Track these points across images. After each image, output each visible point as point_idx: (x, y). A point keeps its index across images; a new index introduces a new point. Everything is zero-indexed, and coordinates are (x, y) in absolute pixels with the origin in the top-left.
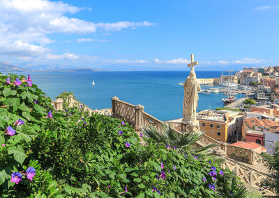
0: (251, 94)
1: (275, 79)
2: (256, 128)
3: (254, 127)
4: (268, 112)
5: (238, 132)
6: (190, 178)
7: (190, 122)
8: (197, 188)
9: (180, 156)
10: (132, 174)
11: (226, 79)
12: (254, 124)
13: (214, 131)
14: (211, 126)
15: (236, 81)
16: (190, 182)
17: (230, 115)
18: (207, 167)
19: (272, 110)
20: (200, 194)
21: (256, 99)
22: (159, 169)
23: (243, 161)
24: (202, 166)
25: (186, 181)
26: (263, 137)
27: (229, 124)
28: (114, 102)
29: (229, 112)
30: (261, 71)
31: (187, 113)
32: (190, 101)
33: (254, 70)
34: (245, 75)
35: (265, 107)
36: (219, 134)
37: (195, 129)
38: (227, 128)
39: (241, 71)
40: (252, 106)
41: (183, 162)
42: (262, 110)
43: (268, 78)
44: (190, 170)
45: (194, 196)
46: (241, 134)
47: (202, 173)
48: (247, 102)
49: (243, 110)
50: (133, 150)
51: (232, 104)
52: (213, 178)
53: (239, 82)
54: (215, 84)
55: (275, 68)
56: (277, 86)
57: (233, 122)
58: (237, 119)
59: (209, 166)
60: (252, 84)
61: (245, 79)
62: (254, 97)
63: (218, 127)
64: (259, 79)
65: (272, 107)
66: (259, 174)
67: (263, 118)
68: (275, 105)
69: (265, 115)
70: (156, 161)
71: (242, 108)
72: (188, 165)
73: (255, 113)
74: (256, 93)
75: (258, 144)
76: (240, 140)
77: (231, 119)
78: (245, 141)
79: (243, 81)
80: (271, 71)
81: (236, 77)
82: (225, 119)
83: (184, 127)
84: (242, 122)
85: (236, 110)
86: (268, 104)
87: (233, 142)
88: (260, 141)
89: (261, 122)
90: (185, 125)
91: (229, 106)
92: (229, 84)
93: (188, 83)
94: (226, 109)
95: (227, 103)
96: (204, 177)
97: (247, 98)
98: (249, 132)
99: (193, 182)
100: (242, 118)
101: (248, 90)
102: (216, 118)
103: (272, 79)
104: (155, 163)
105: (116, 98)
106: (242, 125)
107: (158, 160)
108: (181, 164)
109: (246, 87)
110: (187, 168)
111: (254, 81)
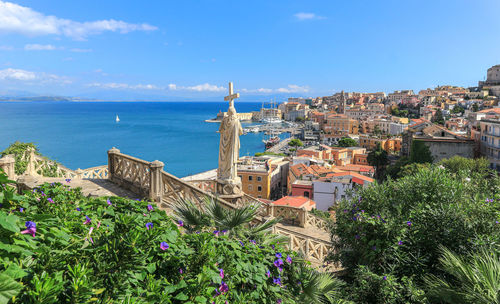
0: (296, 133)
1: (324, 113)
2: (304, 177)
3: (301, 176)
4: (317, 155)
5: (283, 184)
6: (250, 275)
7: (229, 180)
8: (260, 287)
9: (235, 246)
10: (178, 297)
11: (267, 113)
12: (302, 172)
13: (254, 185)
14: (250, 178)
15: (280, 116)
16: (251, 282)
17: (273, 162)
18: (271, 255)
19: (321, 153)
20: (264, 295)
21: (303, 139)
22: (218, 279)
23: (293, 225)
24: (265, 253)
25: (245, 280)
26: (311, 188)
27: (272, 174)
28: (112, 157)
29: (272, 158)
30: (308, 102)
31: (224, 166)
32: (229, 150)
33: (300, 101)
34: (290, 108)
35: (312, 149)
36: (260, 189)
37: (235, 190)
38: (269, 180)
39: (286, 103)
40: (298, 148)
41: (239, 254)
42: (310, 154)
43: (316, 112)
44: (249, 263)
45: (255, 300)
46: (286, 186)
47: (265, 264)
48: (293, 144)
49: (289, 155)
50: (173, 254)
51: (276, 147)
52: (279, 270)
53: (283, 118)
54: (254, 119)
55: (324, 99)
56: (326, 122)
57: (277, 171)
58: (281, 167)
59: (273, 252)
60: (298, 120)
61: (291, 114)
62: (301, 137)
63: (259, 179)
64: (306, 113)
65: (321, 149)
66: (316, 241)
67: (311, 163)
68: (324, 146)
69: (313, 159)
70: (212, 268)
71: (287, 151)
72: (246, 256)
73: (302, 157)
74: (303, 131)
75: (306, 198)
76: (285, 194)
77: (275, 167)
78: (291, 195)
79: (287, 116)
80: (320, 102)
81: (279, 111)
82: (268, 168)
83: (220, 188)
84: (287, 170)
85: (279, 155)
86: (316, 145)
87: (278, 198)
88: (308, 193)
89: (310, 170)
90: (223, 185)
91: (272, 149)
92: (271, 120)
93: (225, 125)
94: (269, 154)
95: (270, 145)
96: (268, 270)
97: (293, 138)
98: (296, 183)
99: (255, 281)
100: (287, 165)
101: (294, 128)
102: (256, 168)
103: (321, 114)
104: (212, 272)
105: (116, 151)
106: (287, 174)
107: (215, 265)
108: (236, 257)
109: (291, 124)
110: (245, 261)
111: (300, 116)
